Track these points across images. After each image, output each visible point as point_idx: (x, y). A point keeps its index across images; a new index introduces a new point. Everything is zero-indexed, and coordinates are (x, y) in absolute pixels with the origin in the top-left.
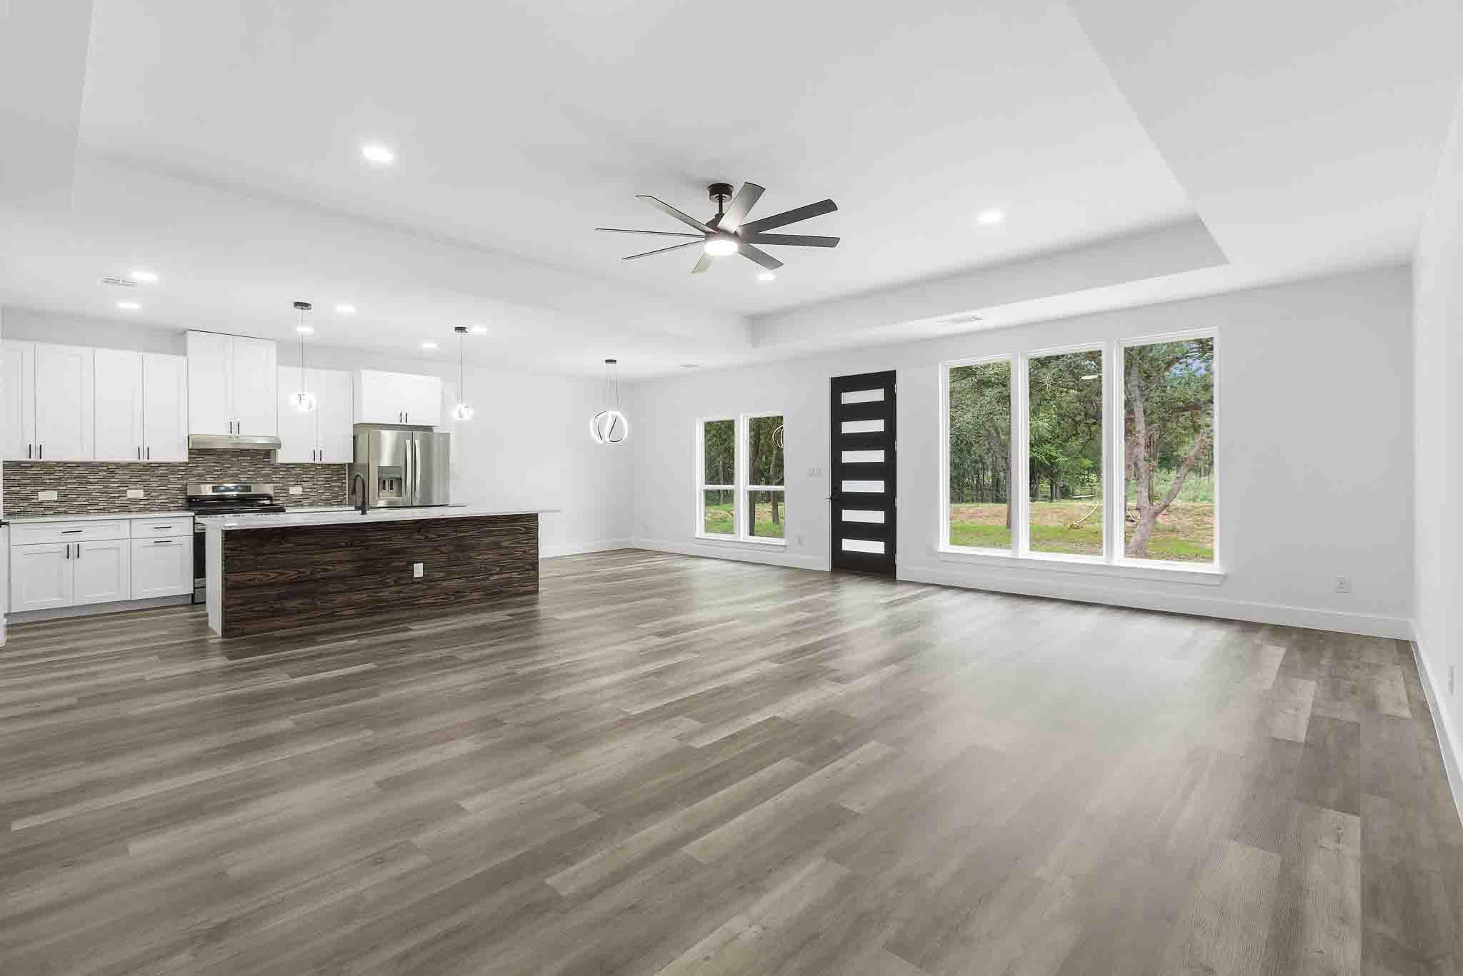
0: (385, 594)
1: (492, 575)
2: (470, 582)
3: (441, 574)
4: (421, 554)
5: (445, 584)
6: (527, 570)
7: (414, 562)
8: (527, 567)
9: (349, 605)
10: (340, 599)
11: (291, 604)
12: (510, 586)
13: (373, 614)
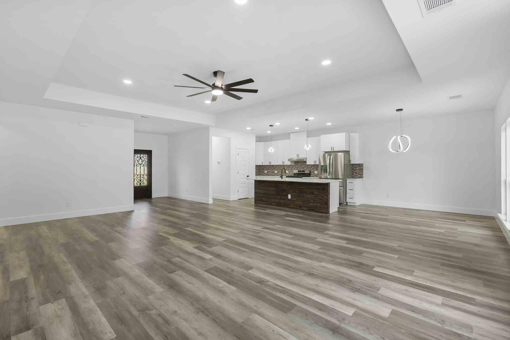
0: (282, 201)
1: (311, 203)
2: (303, 203)
3: (295, 199)
4: (290, 192)
5: (296, 202)
6: (323, 204)
7: (289, 194)
8: (323, 203)
9: (274, 202)
10: (273, 200)
11: (264, 199)
12: (317, 208)
13: (278, 206)
